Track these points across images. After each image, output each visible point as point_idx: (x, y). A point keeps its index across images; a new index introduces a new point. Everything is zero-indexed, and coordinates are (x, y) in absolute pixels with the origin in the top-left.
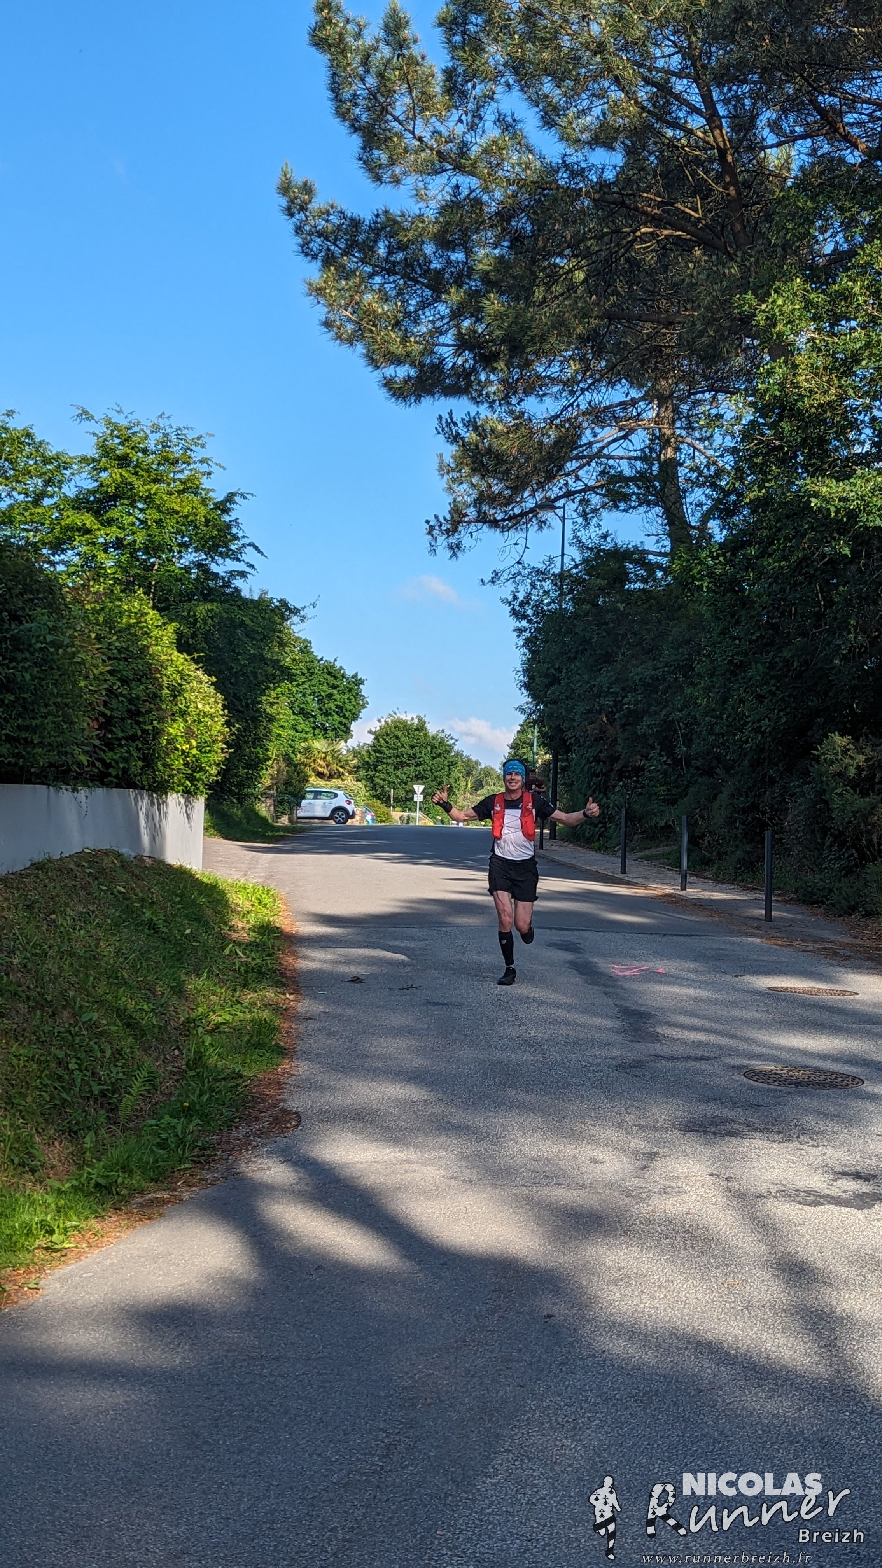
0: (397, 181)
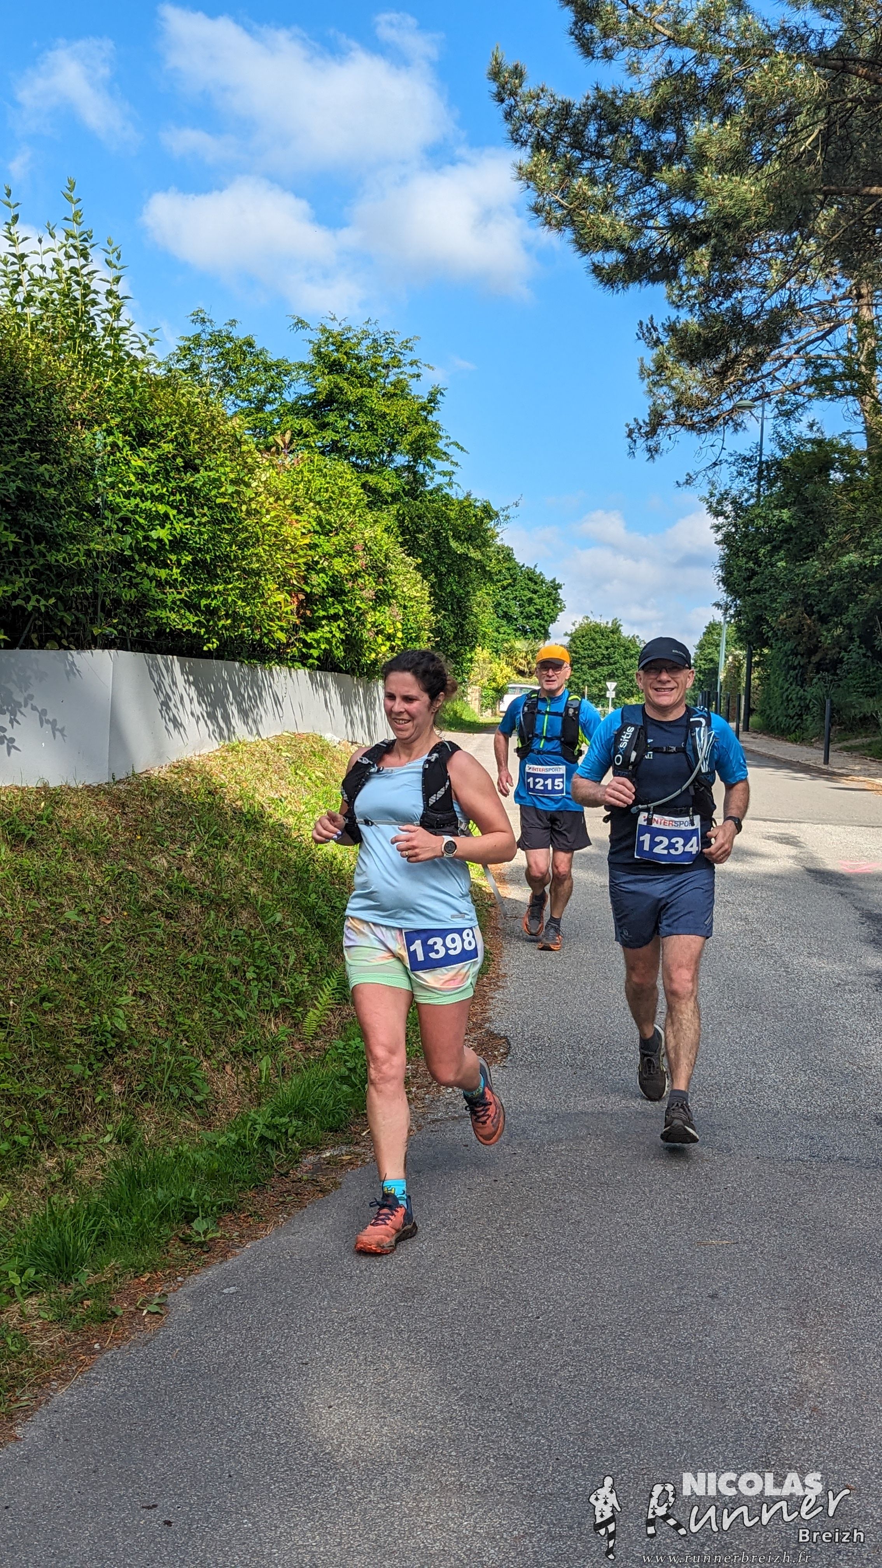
0: (609, 56)
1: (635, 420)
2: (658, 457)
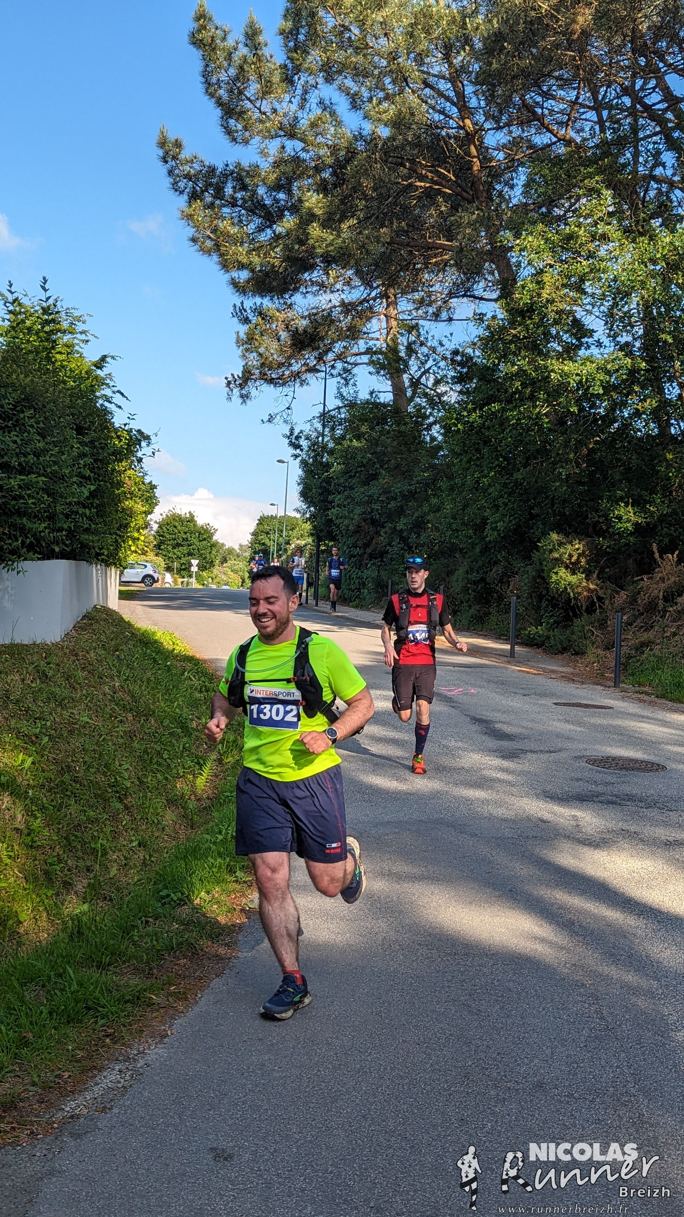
0: (246, 142)
1: (232, 375)
2: (248, 402)
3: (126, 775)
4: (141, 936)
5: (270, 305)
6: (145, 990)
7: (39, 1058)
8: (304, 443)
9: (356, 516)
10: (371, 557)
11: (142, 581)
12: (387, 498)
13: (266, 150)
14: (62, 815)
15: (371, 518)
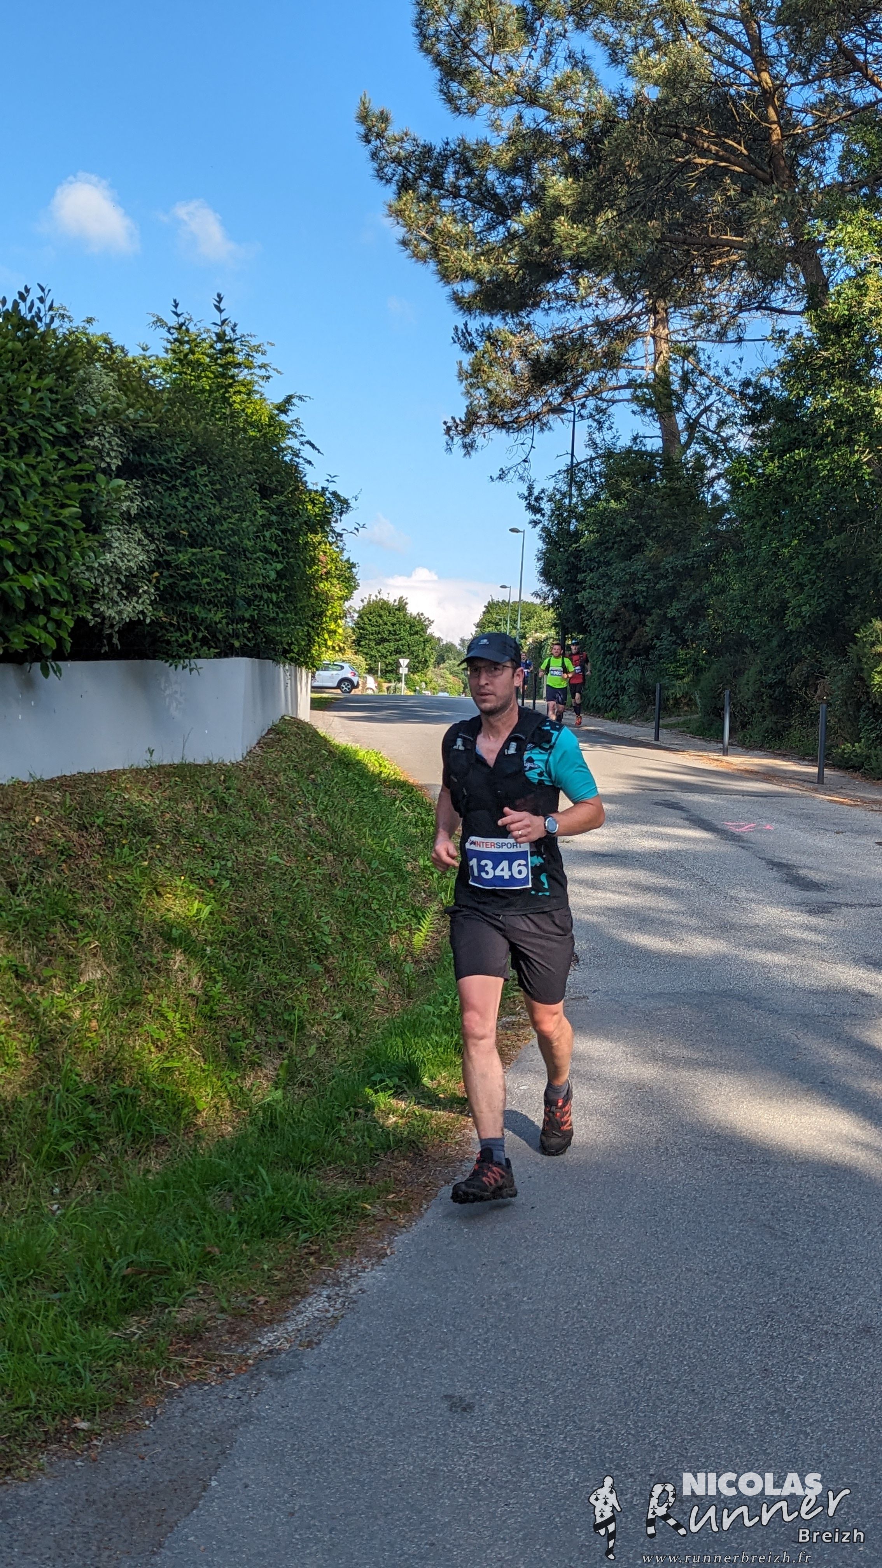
0: (472, 112)
1: (453, 418)
2: (473, 453)
3: (326, 929)
4: (348, 1131)
5: (501, 326)
6: (357, 1198)
7: (227, 1279)
8: (547, 506)
9: (614, 601)
10: (633, 653)
11: (338, 687)
12: (655, 576)
13: (498, 122)
14: (248, 979)
15: (634, 603)
